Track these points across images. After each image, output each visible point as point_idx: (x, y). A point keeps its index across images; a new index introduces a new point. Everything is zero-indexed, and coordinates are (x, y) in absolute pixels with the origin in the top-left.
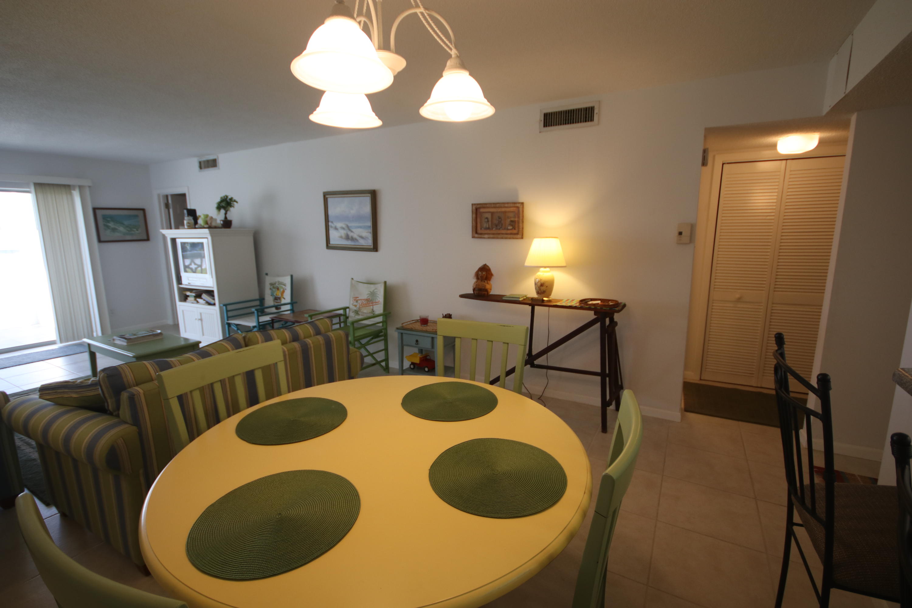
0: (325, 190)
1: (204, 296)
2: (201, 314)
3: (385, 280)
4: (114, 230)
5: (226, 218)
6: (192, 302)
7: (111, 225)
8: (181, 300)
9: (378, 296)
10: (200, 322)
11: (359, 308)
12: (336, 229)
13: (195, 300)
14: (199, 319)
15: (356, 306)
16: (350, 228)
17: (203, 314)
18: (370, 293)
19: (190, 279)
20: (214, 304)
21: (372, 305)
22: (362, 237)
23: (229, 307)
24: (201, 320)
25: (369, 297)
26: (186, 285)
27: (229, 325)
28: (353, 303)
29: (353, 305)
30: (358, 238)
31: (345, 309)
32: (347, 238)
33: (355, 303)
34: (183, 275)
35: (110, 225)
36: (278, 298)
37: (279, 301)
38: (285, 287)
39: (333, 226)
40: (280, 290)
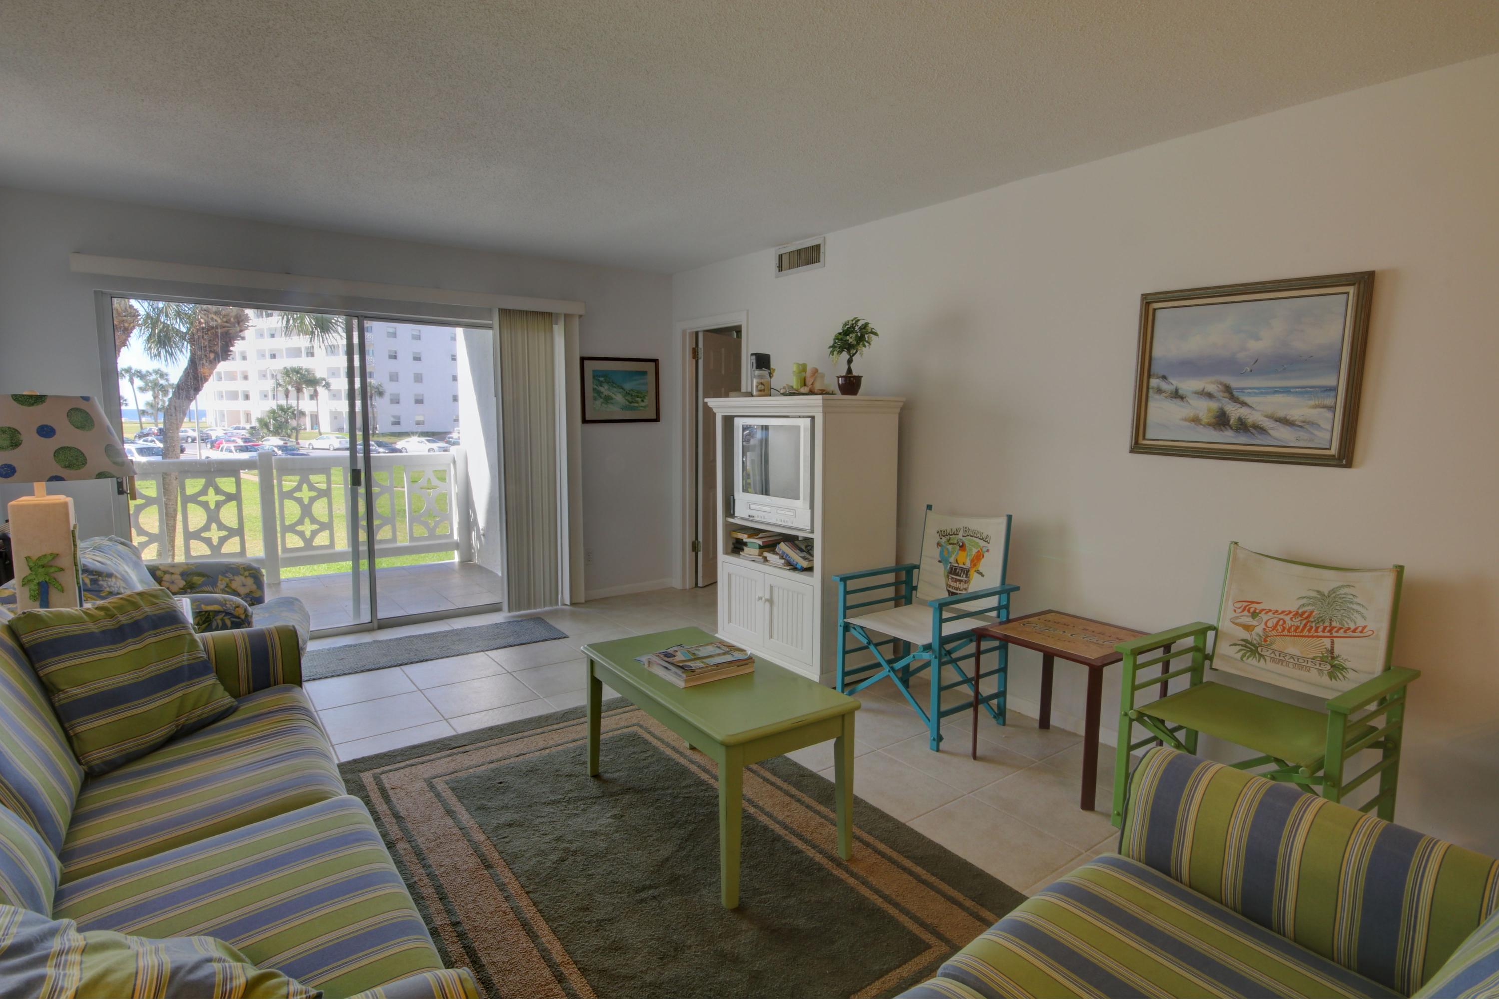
0: (1150, 288)
1: (783, 547)
2: (772, 588)
3: (1400, 563)
4: (607, 399)
5: (850, 371)
6: (753, 558)
7: (605, 389)
8: (726, 553)
10: (768, 605)
11: (1265, 638)
12: (1177, 395)
13: (761, 555)
14: (767, 600)
15: (1247, 628)
16: (1235, 393)
17: (776, 590)
18: (1315, 594)
19: (752, 507)
20: (810, 569)
21: (1328, 634)
22: (1285, 421)
23: (852, 585)
24: (771, 601)
25: (1309, 609)
26: (742, 519)
27: (847, 627)
28: (1237, 618)
29: (1236, 624)
30: (1267, 423)
31: (1201, 632)
32: (1221, 421)
33: (1247, 620)
34: (741, 498)
35: (602, 389)
36: (962, 570)
37: (964, 579)
38: (985, 544)
39: (1164, 386)
40: (971, 550)
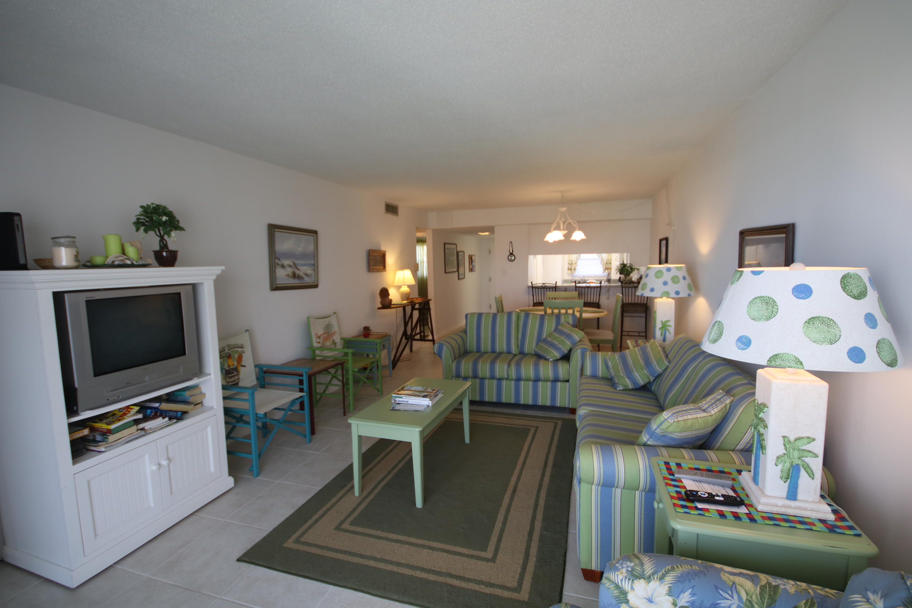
2: (167, 448)
3: (335, 310)
5: (164, 246)
9: (333, 327)
11: (323, 344)
12: (283, 266)
15: (319, 342)
16: (297, 266)
18: (325, 326)
22: (307, 275)
28: (317, 341)
29: (317, 343)
30: (304, 276)
32: (294, 276)
33: (319, 340)
36: (233, 369)
37: (236, 373)
38: (242, 349)
39: (280, 263)
40: (234, 356)
